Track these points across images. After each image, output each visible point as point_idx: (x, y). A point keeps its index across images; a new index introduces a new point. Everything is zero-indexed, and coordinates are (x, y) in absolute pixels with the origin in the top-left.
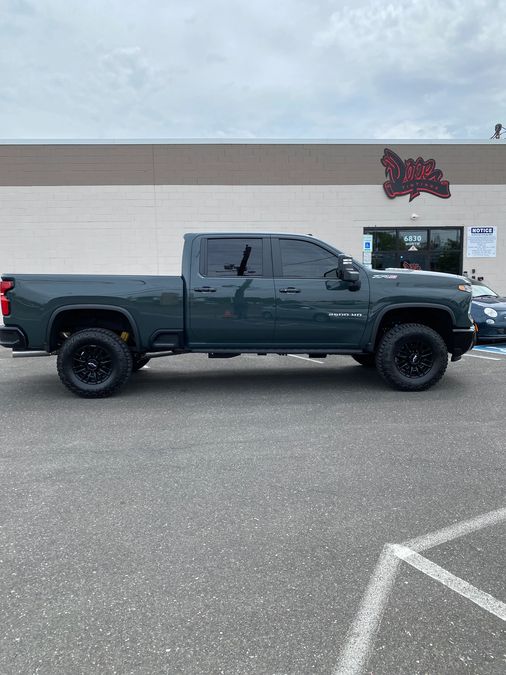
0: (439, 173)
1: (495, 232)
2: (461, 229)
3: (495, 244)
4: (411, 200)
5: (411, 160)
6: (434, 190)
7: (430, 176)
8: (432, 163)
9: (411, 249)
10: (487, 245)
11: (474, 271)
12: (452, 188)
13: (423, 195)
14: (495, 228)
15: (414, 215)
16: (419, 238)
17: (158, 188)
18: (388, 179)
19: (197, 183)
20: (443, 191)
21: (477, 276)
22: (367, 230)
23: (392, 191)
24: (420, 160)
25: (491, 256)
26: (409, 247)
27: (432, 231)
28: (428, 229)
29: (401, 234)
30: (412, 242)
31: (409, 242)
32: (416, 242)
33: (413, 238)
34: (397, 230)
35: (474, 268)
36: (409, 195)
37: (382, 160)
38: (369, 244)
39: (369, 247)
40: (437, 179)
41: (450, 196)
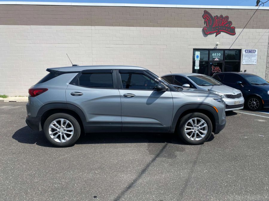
0: (230, 23)
1: (256, 53)
2: (240, 51)
3: (256, 58)
4: (216, 36)
5: (217, 16)
6: (228, 31)
7: (226, 24)
8: (227, 17)
9: (215, 60)
10: (253, 58)
11: (245, 71)
12: (237, 31)
13: (222, 33)
14: (256, 50)
15: (218, 43)
16: (220, 54)
17: (93, 27)
18: (205, 25)
20: (232, 32)
22: (195, 50)
23: (208, 31)
24: (221, 16)
25: (254, 63)
26: (214, 59)
27: (226, 51)
28: (224, 50)
29: (211, 52)
30: (216, 56)
31: (214, 56)
32: (218, 56)
33: (217, 54)
34: (209, 50)
35: (245, 69)
36: (215, 33)
37: (203, 16)
38: (198, 56)
39: (198, 58)
40: (229, 26)
41: (235, 34)
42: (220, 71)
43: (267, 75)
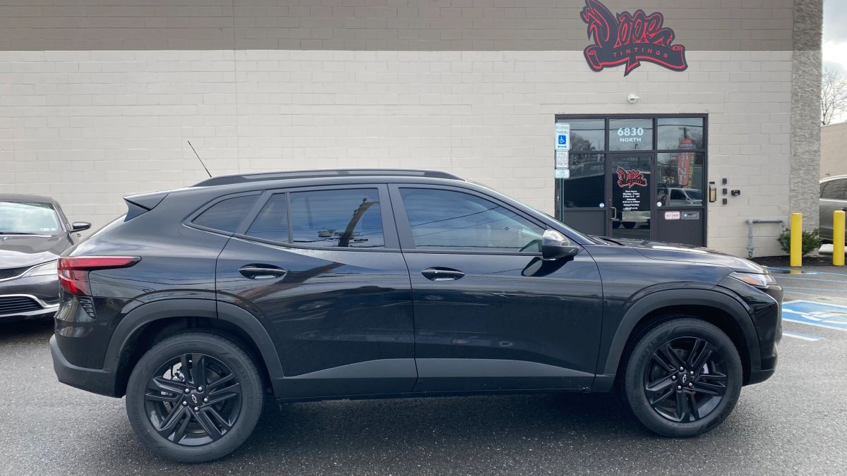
0: (669, 34)
2: (705, 117)
4: (626, 73)
5: (626, 14)
6: (663, 59)
7: (656, 38)
8: (658, 17)
11: (725, 181)
12: (689, 55)
13: (647, 68)
15: (633, 96)
16: (640, 131)
17: (240, 53)
18: (592, 42)
19: (301, 47)
20: (675, 61)
21: (730, 188)
22: (560, 118)
23: (598, 59)
24: (640, 14)
26: (625, 144)
27: (660, 121)
28: (654, 118)
29: (612, 123)
30: (630, 137)
31: (624, 136)
32: (635, 137)
33: (631, 131)
34: (607, 118)
35: (724, 177)
36: (624, 66)
37: (581, 13)
38: (564, 137)
39: (565, 143)
40: (665, 43)
41: (686, 67)
42: (643, 183)
43: (793, 194)
